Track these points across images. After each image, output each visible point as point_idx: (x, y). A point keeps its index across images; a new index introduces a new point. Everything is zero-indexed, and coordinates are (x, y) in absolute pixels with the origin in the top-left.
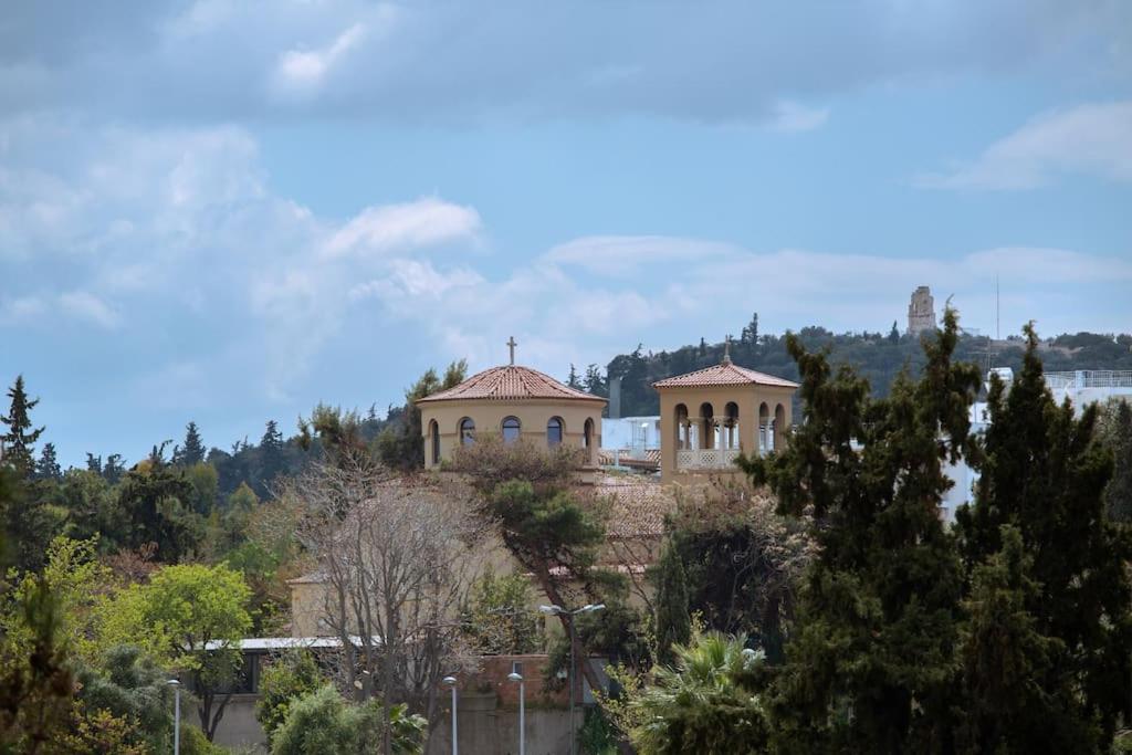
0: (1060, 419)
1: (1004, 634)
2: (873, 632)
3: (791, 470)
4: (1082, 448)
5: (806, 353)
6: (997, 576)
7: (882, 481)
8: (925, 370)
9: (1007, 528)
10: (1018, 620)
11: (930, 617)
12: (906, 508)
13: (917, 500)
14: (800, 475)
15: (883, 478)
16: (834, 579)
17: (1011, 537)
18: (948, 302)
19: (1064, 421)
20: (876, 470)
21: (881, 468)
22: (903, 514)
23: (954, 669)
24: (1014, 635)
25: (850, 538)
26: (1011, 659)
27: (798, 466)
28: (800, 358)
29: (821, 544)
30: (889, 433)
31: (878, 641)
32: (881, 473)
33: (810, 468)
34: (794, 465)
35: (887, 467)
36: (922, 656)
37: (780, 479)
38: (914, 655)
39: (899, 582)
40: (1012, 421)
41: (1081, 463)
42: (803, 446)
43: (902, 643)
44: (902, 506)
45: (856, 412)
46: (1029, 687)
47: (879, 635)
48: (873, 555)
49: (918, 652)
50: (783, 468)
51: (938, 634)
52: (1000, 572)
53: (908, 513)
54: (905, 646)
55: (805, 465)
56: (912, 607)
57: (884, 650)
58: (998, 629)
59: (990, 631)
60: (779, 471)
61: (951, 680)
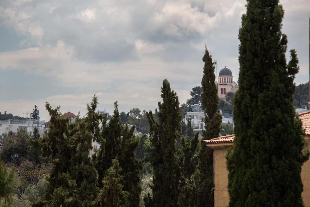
0: (125, 129)
1: (114, 190)
2: (73, 190)
3: (47, 143)
4: (130, 137)
5: (52, 109)
6: (113, 173)
7: (74, 147)
8: (87, 115)
9: (114, 160)
10: (119, 186)
11: (90, 186)
12: (82, 155)
13: (85, 152)
14: (49, 144)
15: (74, 145)
16: (62, 175)
17: (115, 163)
18: (94, 95)
19: (126, 129)
20: (72, 143)
21: (74, 143)
22: (81, 156)
23: (98, 201)
24: (117, 191)
25: (64, 163)
26: (116, 198)
27: (49, 142)
28: (50, 110)
29: (55, 165)
30: (77, 132)
31: (75, 193)
32: (74, 144)
33: (52, 143)
34: (47, 142)
35: (75, 142)
36: (88, 197)
37: (43, 146)
38: (86, 197)
39: (79, 176)
40: (110, 129)
41: (130, 141)
42: (50, 136)
43: (82, 193)
44: (80, 154)
45: (66, 126)
46: (118, 205)
47: (75, 191)
48: (71, 168)
49: (87, 196)
50: (44, 143)
51: (92, 191)
52: (114, 173)
53: (82, 156)
54: (83, 194)
55: (51, 142)
56: (84, 183)
57: (77, 195)
58: (112, 189)
59: (110, 189)
60: (43, 144)
61: (97, 204)
